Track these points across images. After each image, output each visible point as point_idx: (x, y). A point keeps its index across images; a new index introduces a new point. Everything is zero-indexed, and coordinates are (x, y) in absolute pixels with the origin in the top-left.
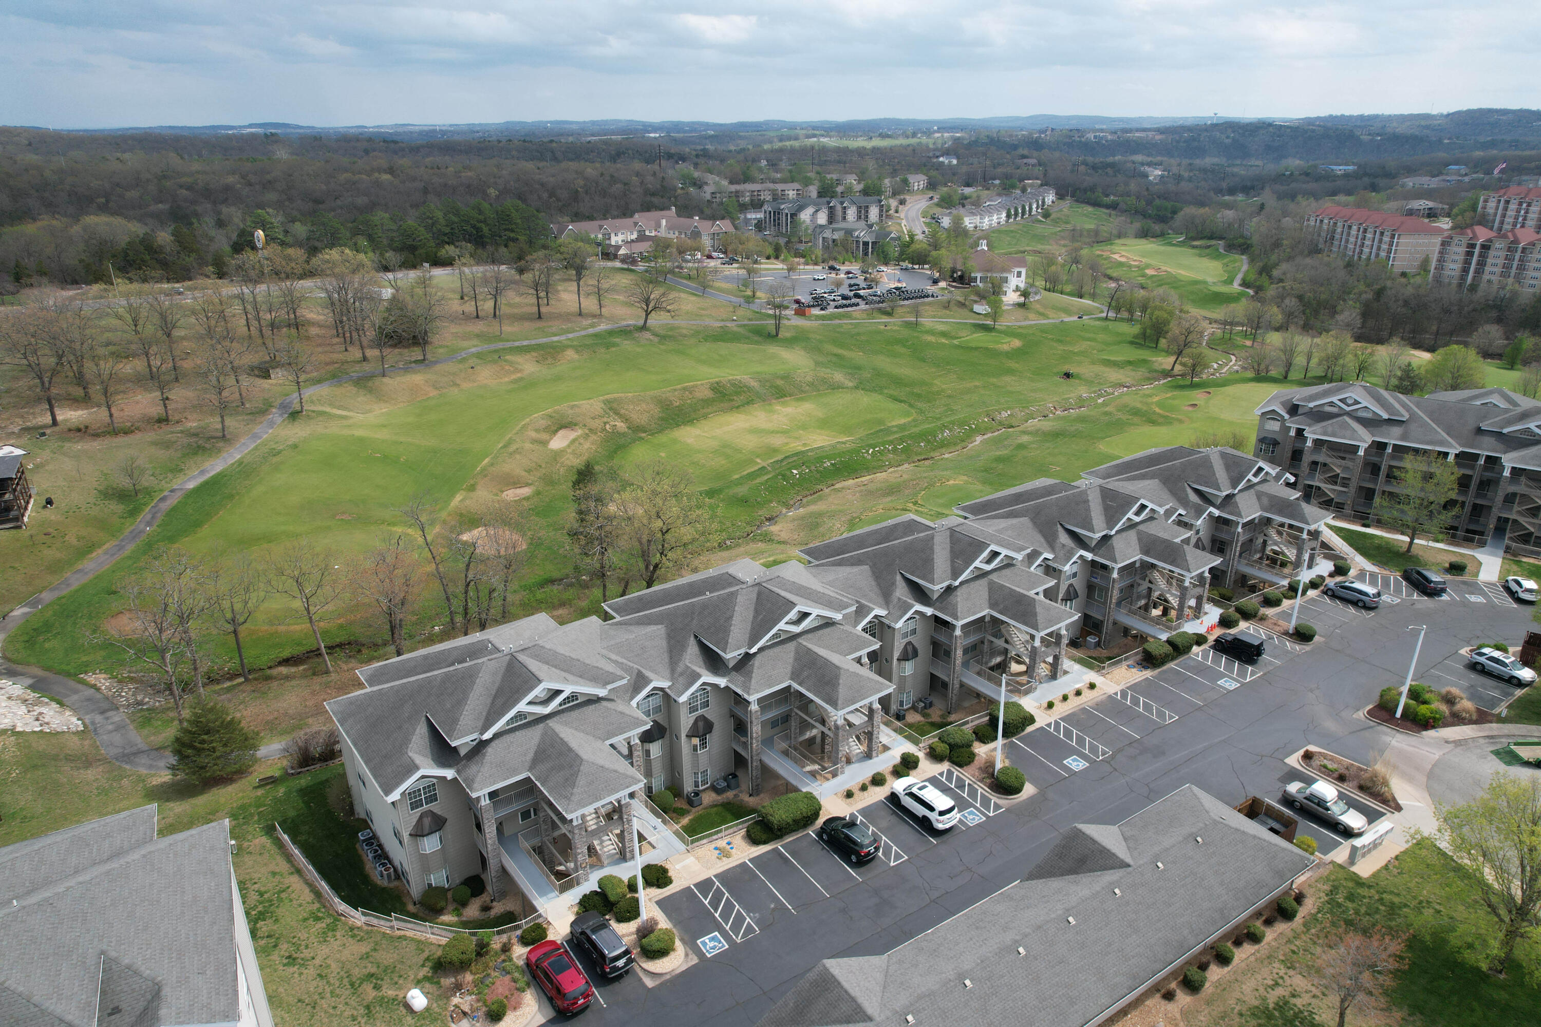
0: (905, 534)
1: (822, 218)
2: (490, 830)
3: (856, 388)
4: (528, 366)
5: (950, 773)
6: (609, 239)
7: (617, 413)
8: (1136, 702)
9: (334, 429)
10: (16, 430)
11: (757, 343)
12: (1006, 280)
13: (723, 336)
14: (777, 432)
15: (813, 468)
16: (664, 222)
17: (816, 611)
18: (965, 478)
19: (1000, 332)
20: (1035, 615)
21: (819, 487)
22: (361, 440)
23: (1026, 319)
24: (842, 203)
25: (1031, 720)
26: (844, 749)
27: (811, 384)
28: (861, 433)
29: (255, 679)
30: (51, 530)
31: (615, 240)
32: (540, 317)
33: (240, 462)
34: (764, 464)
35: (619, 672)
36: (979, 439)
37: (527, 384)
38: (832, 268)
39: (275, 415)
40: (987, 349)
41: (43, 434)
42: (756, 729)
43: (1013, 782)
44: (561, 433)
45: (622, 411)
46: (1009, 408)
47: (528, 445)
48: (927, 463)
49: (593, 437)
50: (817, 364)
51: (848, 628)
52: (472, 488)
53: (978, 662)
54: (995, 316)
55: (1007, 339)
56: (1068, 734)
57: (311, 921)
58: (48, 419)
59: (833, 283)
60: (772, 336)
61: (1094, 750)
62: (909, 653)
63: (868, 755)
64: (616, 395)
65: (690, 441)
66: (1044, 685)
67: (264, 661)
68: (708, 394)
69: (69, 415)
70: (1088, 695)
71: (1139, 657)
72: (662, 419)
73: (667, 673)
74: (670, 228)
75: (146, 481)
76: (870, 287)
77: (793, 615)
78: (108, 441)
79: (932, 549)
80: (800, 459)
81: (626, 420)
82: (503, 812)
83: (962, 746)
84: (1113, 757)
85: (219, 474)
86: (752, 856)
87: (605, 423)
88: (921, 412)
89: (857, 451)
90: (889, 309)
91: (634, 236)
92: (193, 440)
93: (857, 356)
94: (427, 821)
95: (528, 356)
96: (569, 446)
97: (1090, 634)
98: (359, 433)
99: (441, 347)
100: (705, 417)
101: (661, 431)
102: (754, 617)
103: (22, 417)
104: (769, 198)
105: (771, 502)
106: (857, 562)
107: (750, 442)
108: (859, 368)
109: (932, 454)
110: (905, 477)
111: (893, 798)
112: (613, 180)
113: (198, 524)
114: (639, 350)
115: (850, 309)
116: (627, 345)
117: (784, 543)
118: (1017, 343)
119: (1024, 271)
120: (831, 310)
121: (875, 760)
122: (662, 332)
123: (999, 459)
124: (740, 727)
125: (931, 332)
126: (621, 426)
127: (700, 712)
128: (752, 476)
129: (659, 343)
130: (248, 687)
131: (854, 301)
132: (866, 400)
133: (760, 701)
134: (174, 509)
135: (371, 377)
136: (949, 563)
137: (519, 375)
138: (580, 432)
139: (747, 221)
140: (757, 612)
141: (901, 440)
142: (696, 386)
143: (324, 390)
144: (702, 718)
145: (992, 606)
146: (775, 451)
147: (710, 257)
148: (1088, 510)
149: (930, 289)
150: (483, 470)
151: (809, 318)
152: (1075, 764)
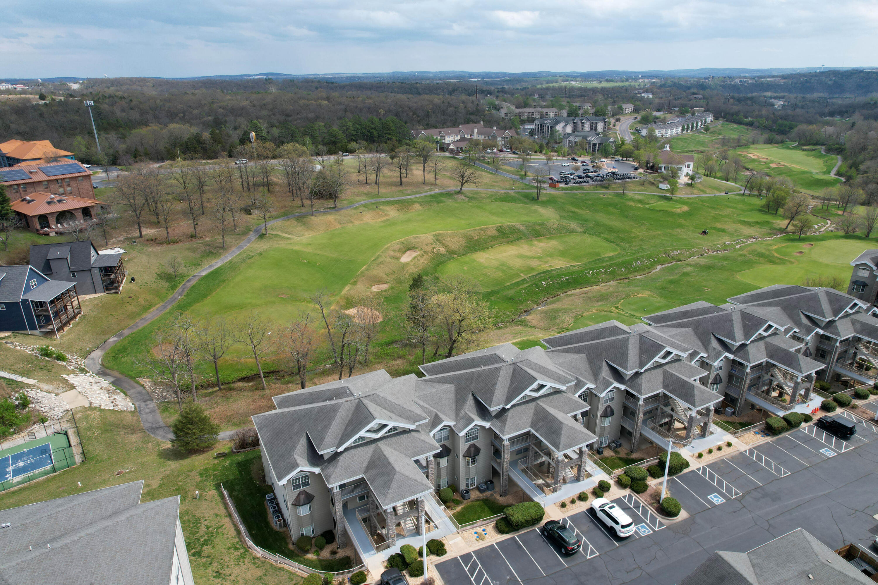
0: (610, 335)
1: (569, 129)
2: (339, 507)
3: (584, 232)
4: (392, 213)
5: (630, 497)
6: (444, 139)
7: (441, 242)
8: (759, 459)
9: (283, 245)
11: (526, 203)
12: (680, 169)
13: (506, 199)
14: (535, 258)
15: (555, 281)
16: (476, 130)
17: (550, 384)
18: (649, 293)
19: (676, 201)
20: (693, 396)
21: (558, 293)
22: (297, 252)
23: (692, 193)
24: (581, 120)
25: (686, 465)
26: (562, 474)
27: (557, 229)
28: (586, 260)
29: (225, 389)
30: (132, 295)
31: (448, 140)
32: (401, 184)
33: (231, 262)
34: (525, 277)
35: (424, 415)
36: (659, 268)
37: (391, 223)
38: (573, 159)
39: (252, 236)
40: (666, 211)
41: (135, 242)
42: (507, 456)
43: (673, 509)
44: (408, 253)
45: (444, 242)
46: (679, 249)
47: (388, 260)
48: (625, 281)
49: (426, 256)
50: (561, 217)
51: (569, 395)
52: (355, 283)
53: (653, 421)
54: (672, 191)
55: (680, 206)
56: (712, 477)
57: (232, 550)
58: (138, 234)
59: (573, 169)
60: (535, 200)
61: (729, 490)
62: (608, 413)
63: (577, 479)
64: (441, 232)
65: (482, 261)
66: (697, 441)
67: (230, 379)
68: (495, 233)
69: (148, 232)
70: (726, 451)
71: (763, 426)
72: (467, 247)
73: (453, 416)
74: (479, 133)
75: (181, 270)
76: (596, 171)
77: (535, 386)
78: (165, 247)
79: (627, 347)
80: (547, 275)
81: (446, 247)
82: (347, 497)
83: (640, 480)
84: (743, 497)
85: (219, 268)
86: (498, 541)
87: (434, 248)
88: (623, 249)
89: (583, 272)
90: (607, 185)
91: (459, 138)
92: (208, 248)
93: (585, 213)
94: (302, 497)
95: (393, 207)
96: (411, 261)
97: (728, 406)
98: (296, 248)
99: (345, 200)
100: (492, 246)
101: (465, 254)
102: (510, 385)
104: (538, 117)
105: (528, 300)
106: (578, 351)
107: (518, 263)
108: (586, 220)
109: (629, 276)
110: (611, 289)
111: (592, 511)
112: (450, 105)
113: (205, 296)
114: (456, 205)
115: (583, 184)
116: (449, 202)
117: (534, 327)
118: (685, 208)
119: (692, 164)
120: (571, 185)
121: (581, 483)
122: (470, 195)
123: (671, 282)
124: (497, 453)
125: (632, 200)
126: (442, 250)
127: (472, 442)
128: (517, 284)
129: (468, 201)
130: (220, 394)
131: (585, 179)
132: (589, 240)
133: (510, 439)
134: (193, 287)
135: (305, 216)
136: (638, 357)
137: (387, 218)
138: (418, 253)
139: (525, 130)
140: (512, 382)
141: (610, 266)
142: (488, 228)
143: (278, 223)
144: (474, 445)
145: (665, 387)
146: (532, 269)
147: (501, 151)
148: (732, 326)
149: (633, 173)
150: (362, 272)
151: (558, 189)
152: (716, 499)
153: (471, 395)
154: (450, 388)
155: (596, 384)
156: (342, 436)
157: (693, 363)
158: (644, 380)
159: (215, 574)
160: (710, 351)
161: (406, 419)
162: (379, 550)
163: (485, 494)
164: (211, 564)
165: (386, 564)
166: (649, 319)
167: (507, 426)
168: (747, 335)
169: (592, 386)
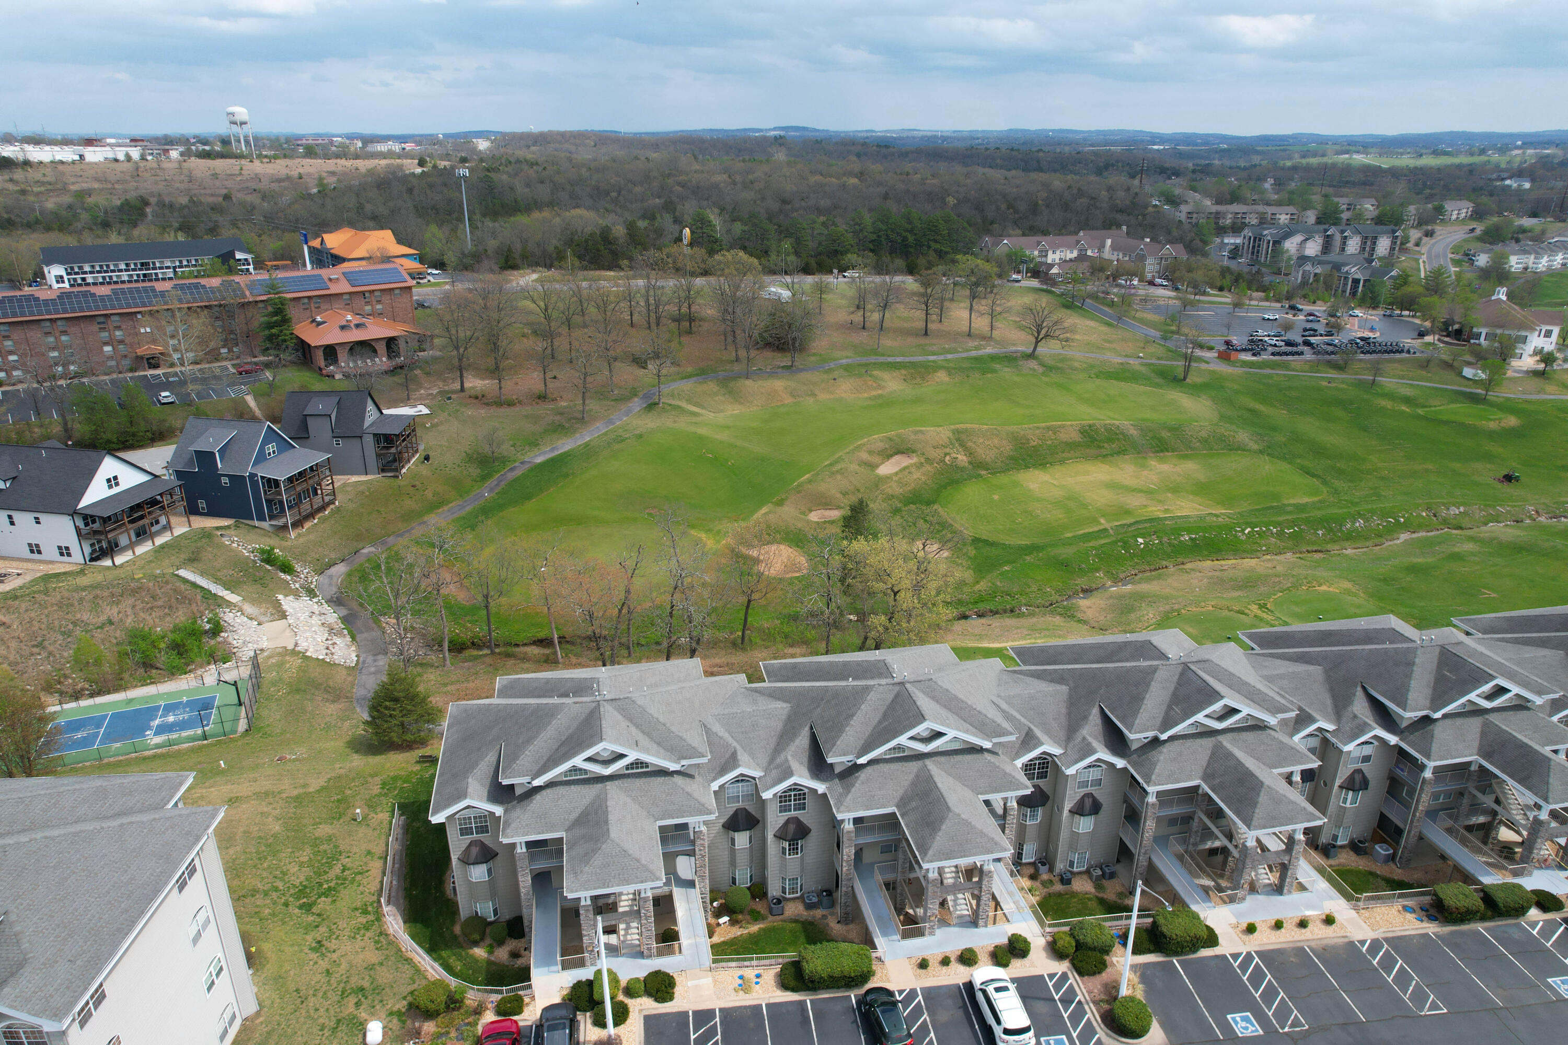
1: (1313, 248)
3: (1261, 452)
4: (893, 384)
5: (1064, 977)
6: (1046, 256)
7: (963, 445)
8: (1387, 963)
9: (682, 424)
10: (435, 392)
11: (1157, 386)
12: (1524, 340)
13: (1122, 374)
14: (1141, 491)
15: (1165, 539)
16: (1109, 242)
17: (956, 733)
18: (1347, 585)
19: (1492, 405)
20: (1254, 804)
21: (1164, 563)
22: (701, 438)
23: (1541, 391)
24: (1342, 232)
25: (1211, 939)
26: (935, 908)
27: (1204, 441)
28: (1245, 507)
29: (499, 654)
30: (417, 483)
31: (1052, 257)
32: (926, 334)
33: (587, 445)
34: (1107, 526)
36: (1404, 537)
37: (886, 402)
38: (1293, 308)
39: (636, 404)
40: (1462, 425)
41: (449, 398)
42: (847, 852)
44: (896, 458)
45: (969, 444)
46: (1463, 504)
47: (854, 467)
48: (1317, 556)
49: (928, 468)
50: (1223, 417)
51: (1000, 760)
52: (781, 503)
53: (1180, 841)
54: (1488, 385)
55: (1500, 415)
56: (1257, 976)
57: (357, 913)
58: (457, 386)
59: (1280, 326)
60: (1178, 381)
61: (1283, 1013)
62: (1088, 807)
63: (973, 921)
64: (969, 426)
65: (1033, 486)
66: (1261, 898)
67: (519, 639)
68: (1075, 437)
69: (474, 383)
70: (1317, 933)
71: (1427, 899)
72: (1012, 458)
73: (764, 760)
74: (1114, 248)
75: (506, 449)
76: (1329, 334)
77: (921, 730)
78: (493, 411)
79: (1148, 685)
80: (1154, 526)
81: (970, 453)
82: (538, 865)
83: (1094, 949)
84: (1306, 1035)
85: (565, 453)
86: (772, 1001)
87: (946, 454)
88: (1336, 492)
89: (1229, 528)
90: (1341, 362)
91: (1075, 254)
92: (558, 418)
93: (1277, 415)
94: (475, 850)
95: (896, 373)
96: (896, 473)
97: (1382, 841)
98: (702, 431)
99: (814, 354)
100: (1062, 462)
101: (1005, 470)
103: (444, 381)
104: (1254, 221)
105: (1097, 570)
106: (1057, 679)
107: (1102, 498)
108: (1274, 429)
109: (1329, 547)
110: (1279, 569)
112: (1081, 193)
113: (528, 497)
114: (1017, 379)
115: (1290, 358)
116: (1006, 373)
117: (1085, 622)
118: (1512, 421)
119: (1556, 330)
120: (1265, 357)
121: (981, 930)
122: (1051, 363)
123: (1413, 569)
125: (1391, 396)
126: (962, 459)
127: (793, 813)
128: (1087, 537)
129: (1043, 374)
130: (488, 660)
131: (1300, 348)
132: (1268, 467)
133: (855, 821)
134: (516, 480)
135: (737, 377)
136: (1164, 708)
137: (880, 392)
138: (914, 460)
139: (1223, 245)
140: (885, 715)
141: (1293, 523)
142: (1063, 426)
143: (687, 386)
144: (796, 820)
145: (1206, 777)
146: (1128, 512)
147: (1152, 283)
148: (1408, 676)
149: (1408, 341)
150: (800, 485)
151: (1233, 364)
152: (1244, 1024)
153: (807, 729)
154: (781, 708)
155: (1066, 748)
156: (548, 760)
157: (1296, 738)
158: (1163, 757)
159: (314, 945)
160: (1344, 719)
161: (667, 750)
162: (565, 966)
163: (812, 913)
164: (317, 926)
165: (565, 992)
166: (1251, 636)
167: (850, 796)
168: (1438, 700)
169: (1056, 750)
